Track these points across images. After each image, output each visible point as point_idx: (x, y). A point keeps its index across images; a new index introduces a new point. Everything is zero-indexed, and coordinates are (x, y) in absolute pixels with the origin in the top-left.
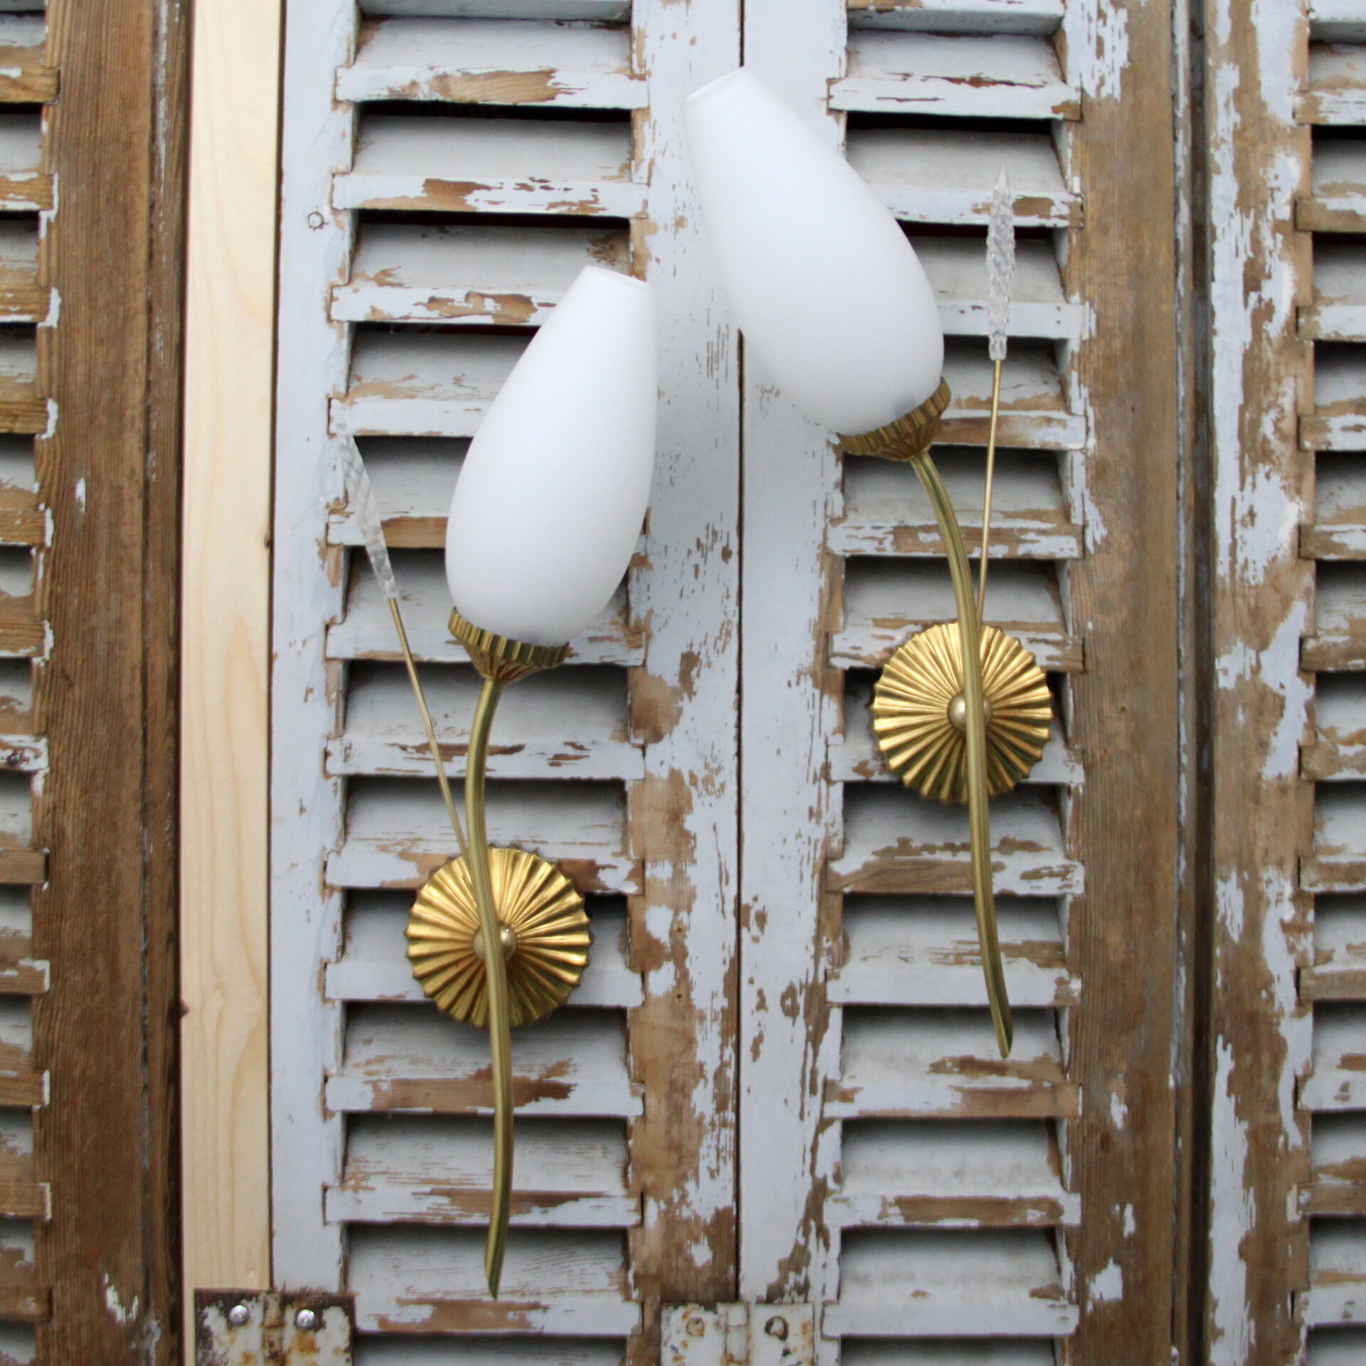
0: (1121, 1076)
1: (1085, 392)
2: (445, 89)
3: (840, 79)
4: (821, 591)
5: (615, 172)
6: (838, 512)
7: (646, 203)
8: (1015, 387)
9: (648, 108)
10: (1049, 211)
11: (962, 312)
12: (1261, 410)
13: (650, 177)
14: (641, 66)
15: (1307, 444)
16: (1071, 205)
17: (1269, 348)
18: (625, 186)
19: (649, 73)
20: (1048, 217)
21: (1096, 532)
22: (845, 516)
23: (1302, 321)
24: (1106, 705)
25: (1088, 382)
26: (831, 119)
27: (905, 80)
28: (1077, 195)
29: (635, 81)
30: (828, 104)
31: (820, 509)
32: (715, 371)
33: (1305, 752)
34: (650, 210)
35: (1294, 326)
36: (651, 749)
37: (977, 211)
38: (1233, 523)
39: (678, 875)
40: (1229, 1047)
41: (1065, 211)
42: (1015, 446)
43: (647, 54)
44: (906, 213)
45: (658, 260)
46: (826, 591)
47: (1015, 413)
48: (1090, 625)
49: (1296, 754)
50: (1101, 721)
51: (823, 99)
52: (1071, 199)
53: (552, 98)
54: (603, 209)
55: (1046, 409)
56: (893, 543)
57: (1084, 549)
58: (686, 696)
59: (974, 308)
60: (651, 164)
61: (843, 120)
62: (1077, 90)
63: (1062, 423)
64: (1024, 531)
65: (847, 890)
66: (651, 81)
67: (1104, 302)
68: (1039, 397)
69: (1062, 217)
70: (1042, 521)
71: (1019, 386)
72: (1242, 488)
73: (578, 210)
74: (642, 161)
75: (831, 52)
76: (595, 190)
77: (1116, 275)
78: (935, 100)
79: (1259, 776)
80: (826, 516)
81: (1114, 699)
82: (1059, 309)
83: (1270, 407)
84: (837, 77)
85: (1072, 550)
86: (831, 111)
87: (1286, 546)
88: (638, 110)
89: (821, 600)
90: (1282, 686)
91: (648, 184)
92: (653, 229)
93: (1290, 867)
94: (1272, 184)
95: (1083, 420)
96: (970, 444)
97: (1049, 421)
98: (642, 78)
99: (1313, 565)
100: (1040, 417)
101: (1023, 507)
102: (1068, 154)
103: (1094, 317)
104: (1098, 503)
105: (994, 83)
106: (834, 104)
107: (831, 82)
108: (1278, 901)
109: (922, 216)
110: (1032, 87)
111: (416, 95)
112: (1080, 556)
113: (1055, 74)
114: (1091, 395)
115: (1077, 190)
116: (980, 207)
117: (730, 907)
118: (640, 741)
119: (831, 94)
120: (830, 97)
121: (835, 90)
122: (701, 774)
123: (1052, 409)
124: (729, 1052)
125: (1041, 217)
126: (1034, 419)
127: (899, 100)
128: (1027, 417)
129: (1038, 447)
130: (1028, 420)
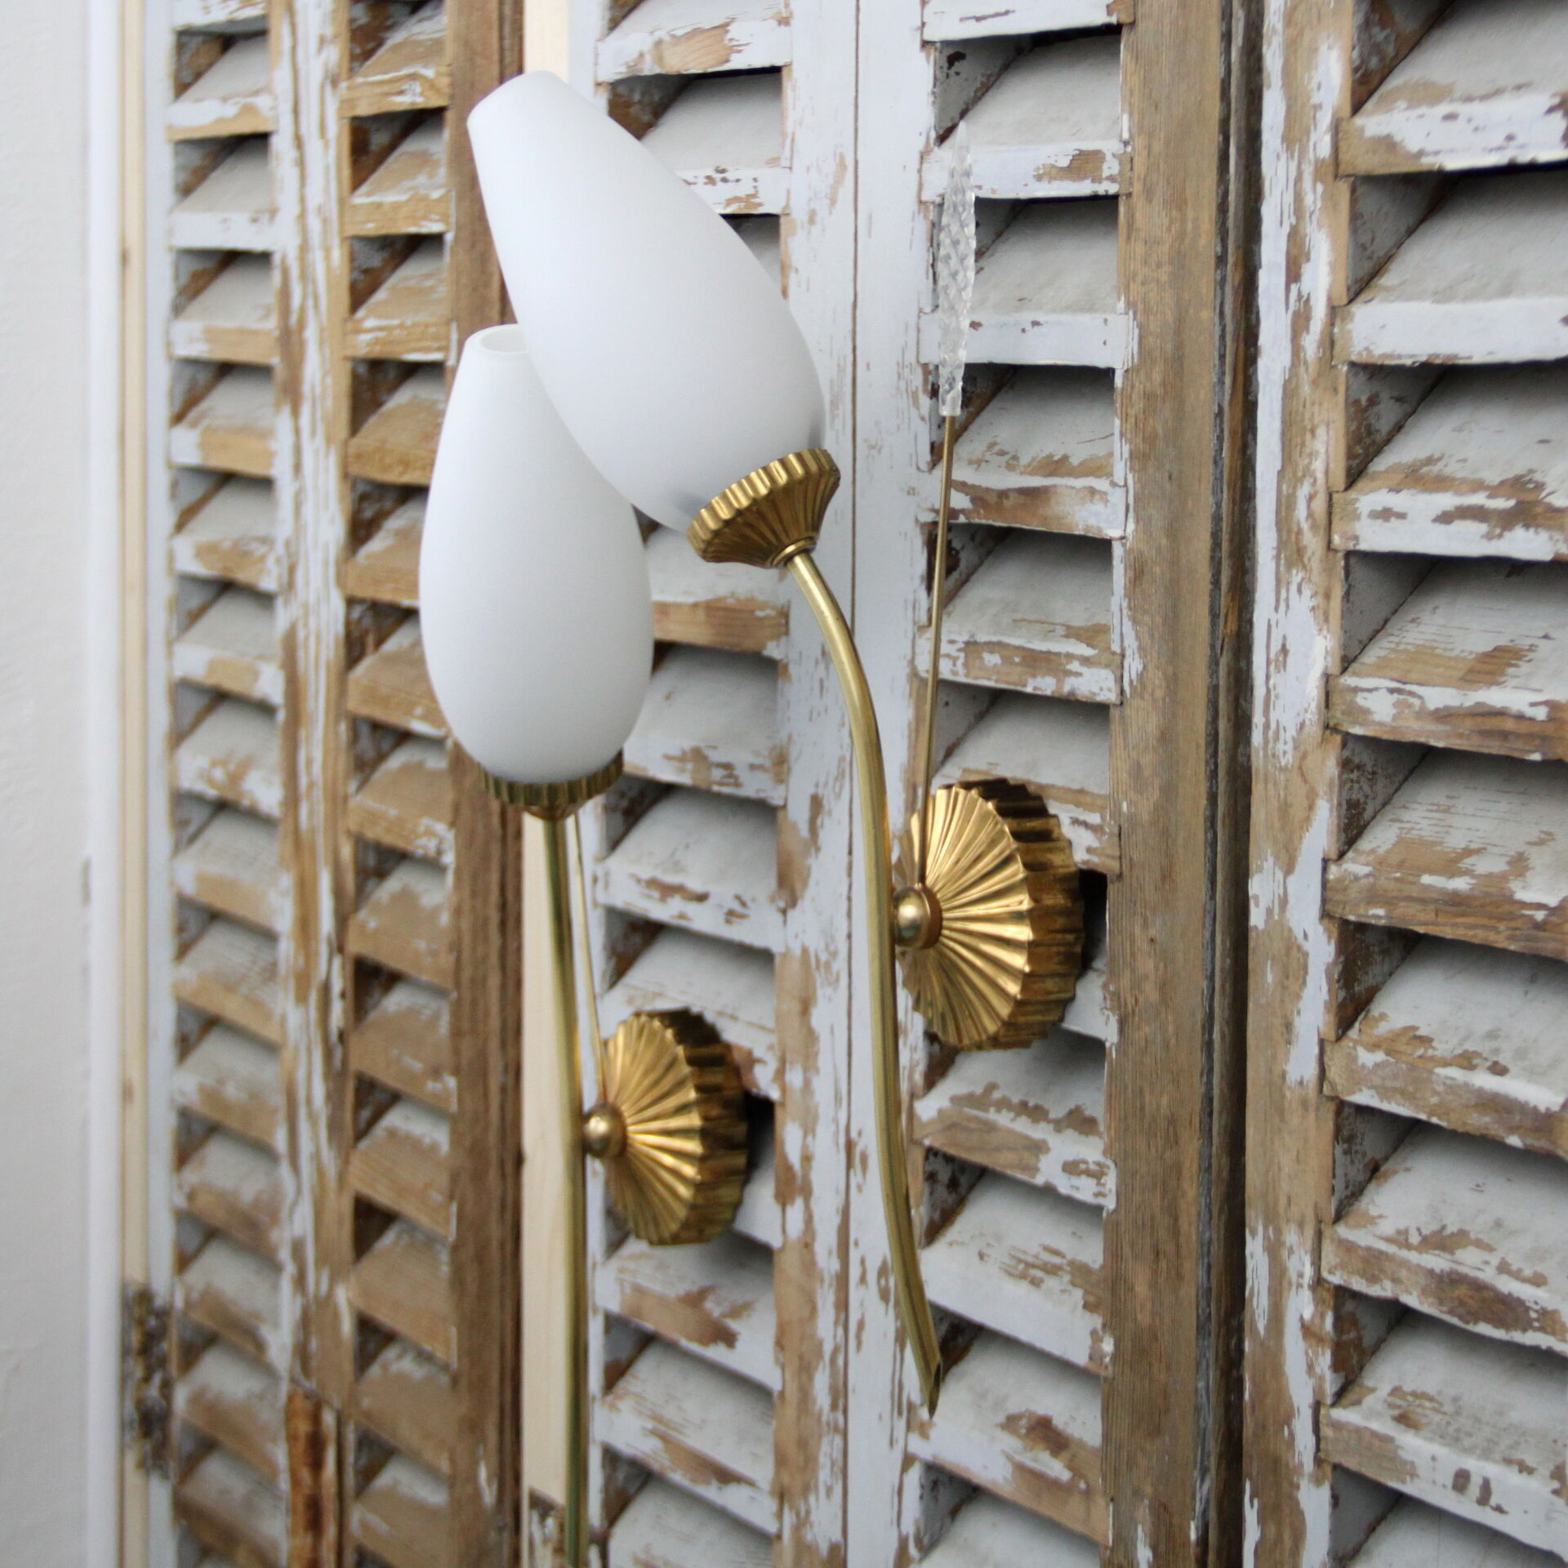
0: (1146, 1502)
1: (1126, 449)
2: (660, 59)
4: (910, 724)
6: (923, 617)
7: (789, 194)
9: (792, 63)
10: (1099, 169)
11: (1024, 330)
12: (1297, 481)
13: (791, 158)
14: (786, 5)
15: (1337, 539)
16: (1120, 159)
17: (1305, 376)
18: (775, 172)
19: (792, 15)
20: (1100, 180)
21: (1133, 666)
22: (929, 622)
23: (1336, 330)
24: (1138, 931)
25: (1129, 436)
26: (924, 57)
28: (1127, 143)
29: (783, 28)
30: (922, 34)
31: (910, 612)
32: (835, 420)
33: (1328, 1048)
34: (792, 203)
35: (1329, 342)
36: (791, 914)
37: (1040, 178)
38: (1268, 663)
39: (807, 1084)
40: (1256, 1502)
41: (1115, 168)
42: (1063, 531)
45: (796, 271)
46: (914, 723)
47: (1065, 481)
48: (1125, 806)
49: (1316, 1050)
50: (1133, 955)
51: (918, 30)
52: (1121, 149)
53: (727, 61)
54: (760, 205)
56: (965, 665)
57: (1122, 692)
58: (813, 850)
59: (1034, 323)
60: (793, 139)
61: (933, 57)
63: (1103, 497)
64: (1070, 657)
65: (927, 1142)
66: (795, 24)
67: (1147, 311)
69: (1112, 179)
70: (1089, 644)
72: (1276, 609)
73: (746, 207)
74: (787, 136)
76: (755, 180)
77: (1159, 265)
78: (1007, 13)
79: (1284, 1075)
80: (915, 623)
81: (1145, 925)
82: (1106, 321)
83: (1304, 476)
85: (1109, 690)
86: (925, 44)
87: (1313, 705)
88: (785, 67)
89: (909, 737)
90: (1306, 936)
91: (790, 168)
92: (794, 229)
93: (1310, 1231)
94: (1315, 100)
95: (1124, 489)
96: (1024, 527)
97: (1092, 492)
98: (787, 22)
99: (1338, 739)
100: (1084, 489)
103: (1137, 331)
104: (1135, 621)
106: (927, 34)
107: (924, 2)
108: (1300, 1286)
109: (994, 191)
111: (642, 70)
112: (1118, 702)
114: (1131, 454)
115: (1126, 134)
116: (1041, 171)
117: (842, 1140)
118: (782, 904)
119: (925, 20)
120: (924, 25)
121: (927, 13)
122: (823, 957)
124: (840, 1331)
125: (1093, 181)
126: (1079, 490)
127: (978, 19)
128: (1073, 488)
129: (1082, 533)
130: (1074, 491)
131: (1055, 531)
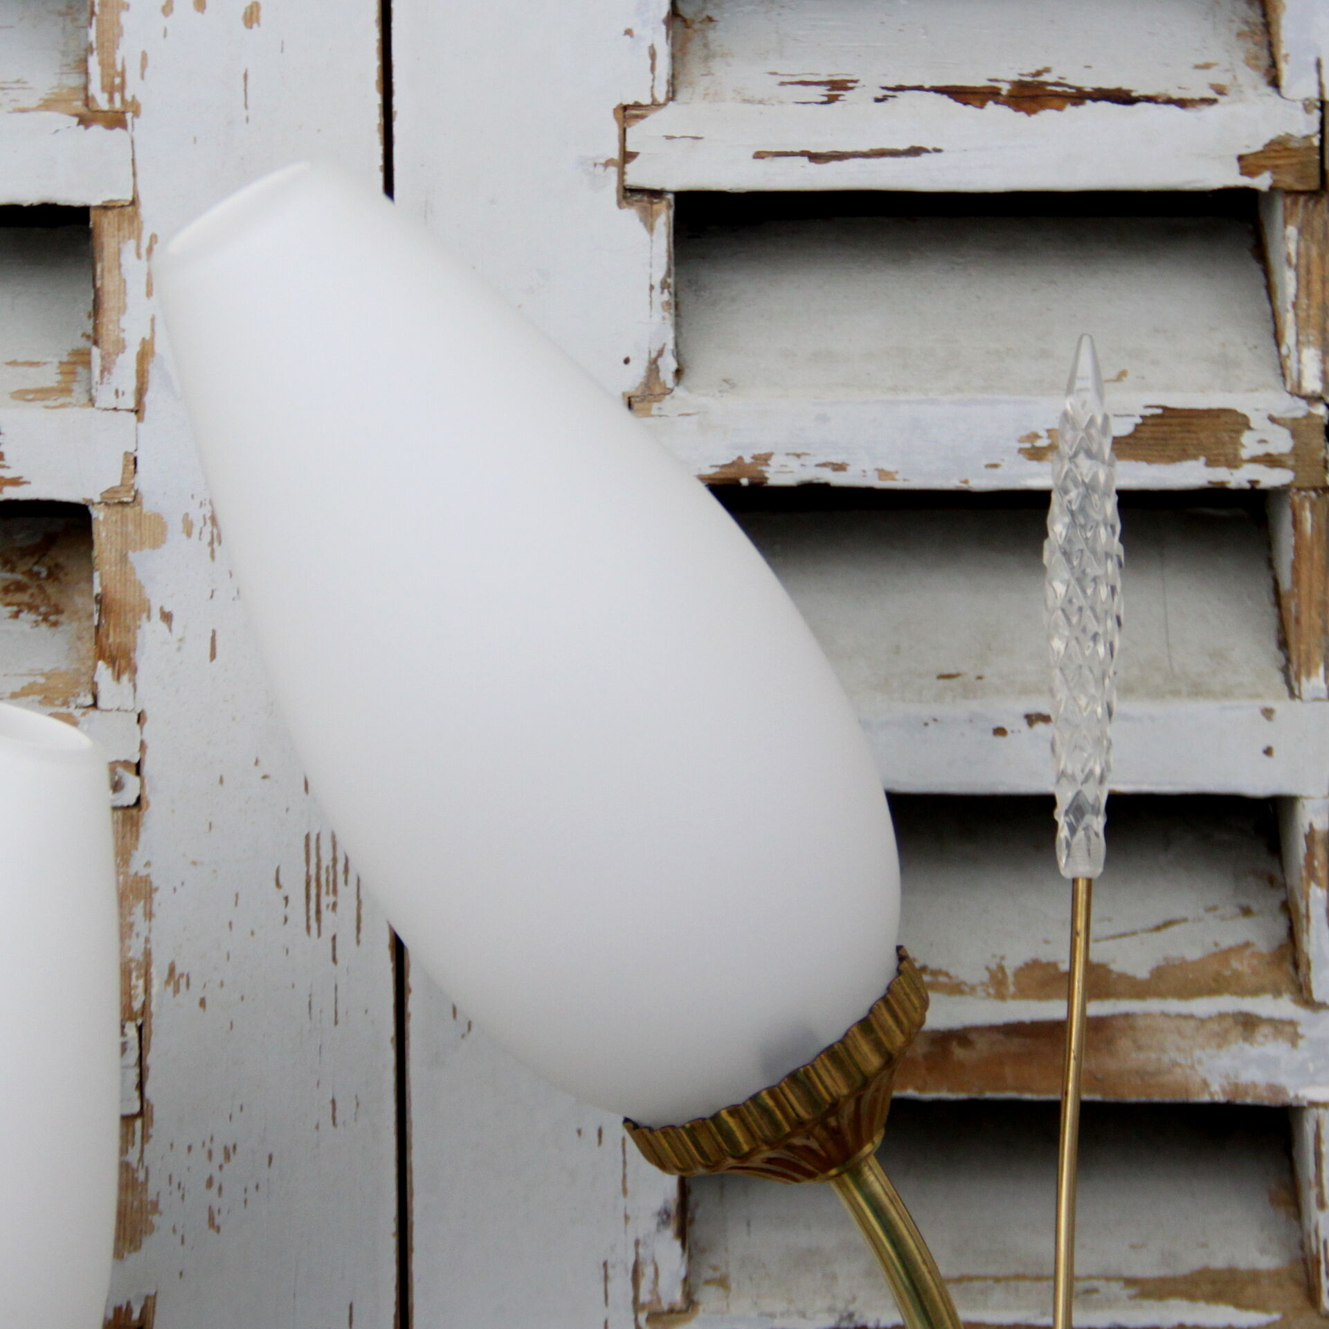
3: (655, 105)
5: (49, 377)
6: (672, 1294)
7: (133, 462)
8: (1158, 928)
9: (134, 202)
10: (1236, 443)
11: (1000, 731)
13: (141, 392)
14: (110, 89)
16: (1295, 427)
18: (75, 416)
19: (136, 109)
20: (1233, 463)
22: (690, 1302)
26: (630, 216)
27: (831, 100)
28: (1313, 399)
29: (97, 130)
30: (622, 174)
31: (621, 1286)
32: (326, 914)
34: (142, 481)
37: (1036, 454)
41: (1281, 442)
42: (1157, 1098)
43: (127, 53)
44: (839, 467)
45: (167, 617)
47: (1154, 1005)
51: (607, 164)
52: (1299, 409)
54: (16, 482)
55: (1243, 992)
59: (1033, 719)
60: (145, 354)
61: (664, 217)
62: (1307, 108)
63: (1286, 1030)
66: (140, 126)
68: (1225, 955)
69: (1270, 461)
70: (1239, 1305)
71: (1167, 924)
74: (121, 346)
75: (628, 32)
78: (915, 151)
80: (637, 1305)
82: (1268, 713)
84: (646, 100)
86: (629, 194)
88: (105, 208)
91: (138, 411)
92: (155, 533)
96: (1028, 1096)
97: (1248, 1023)
98: (116, 120)
100: (1222, 1016)
101: (1191, 1261)
102: (1288, 283)
105: (1079, 97)
106: (637, 175)
107: (628, 113)
109: (882, 474)
110: (1182, 103)
113: (1251, 61)
115: (1312, 384)
116: (1043, 442)
119: (630, 148)
120: (627, 157)
121: (638, 135)
123: (1256, 991)
125: (1210, 463)
126: (1203, 1021)
127: (815, 157)
128: (1191, 1017)
129: (1220, 1098)
130: (1192, 1023)
131: (1133, 1098)
